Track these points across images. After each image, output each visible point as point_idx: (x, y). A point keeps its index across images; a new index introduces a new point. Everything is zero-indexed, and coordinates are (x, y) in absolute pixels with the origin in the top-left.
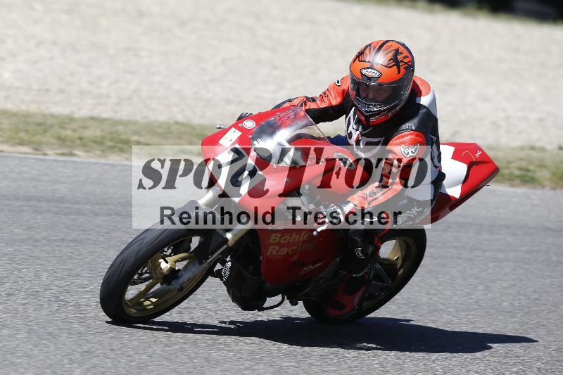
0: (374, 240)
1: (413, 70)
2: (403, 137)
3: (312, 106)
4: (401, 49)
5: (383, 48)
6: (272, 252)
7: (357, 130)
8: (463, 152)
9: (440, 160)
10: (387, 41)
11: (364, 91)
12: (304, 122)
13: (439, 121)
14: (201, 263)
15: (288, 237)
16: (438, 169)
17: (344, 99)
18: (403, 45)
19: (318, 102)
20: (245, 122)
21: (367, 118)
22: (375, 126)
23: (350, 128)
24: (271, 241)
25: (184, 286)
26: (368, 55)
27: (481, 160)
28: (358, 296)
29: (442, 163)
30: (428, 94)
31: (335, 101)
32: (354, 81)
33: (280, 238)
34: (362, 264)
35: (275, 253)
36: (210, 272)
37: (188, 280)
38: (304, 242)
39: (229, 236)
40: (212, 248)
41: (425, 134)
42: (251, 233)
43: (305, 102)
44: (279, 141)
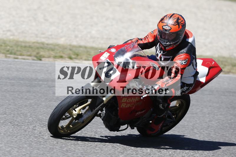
0: (168, 101)
1: (185, 27)
2: (180, 56)
3: (141, 42)
4: (180, 17)
5: (172, 17)
6: (123, 106)
7: (160, 53)
8: (206, 62)
9: (196, 66)
10: (174, 14)
11: (164, 36)
12: (137, 49)
13: (196, 49)
14: (92, 111)
15: (130, 100)
16: (196, 70)
17: (155, 39)
18: (181, 16)
19: (143, 40)
20: (111, 49)
21: (165, 47)
22: (168, 51)
23: (158, 52)
24: (123, 101)
25: (84, 121)
26: (166, 20)
27: (215, 66)
28: (161, 125)
29: (197, 67)
30: (191, 37)
31: (151, 40)
32: (159, 31)
33: (127, 100)
34: (162, 111)
35: (124, 107)
36: (96, 115)
37: (86, 118)
38: (137, 102)
39: (104, 99)
40: (97, 104)
41: (190, 55)
42: (114, 98)
43: (138, 41)
44: (126, 58)
